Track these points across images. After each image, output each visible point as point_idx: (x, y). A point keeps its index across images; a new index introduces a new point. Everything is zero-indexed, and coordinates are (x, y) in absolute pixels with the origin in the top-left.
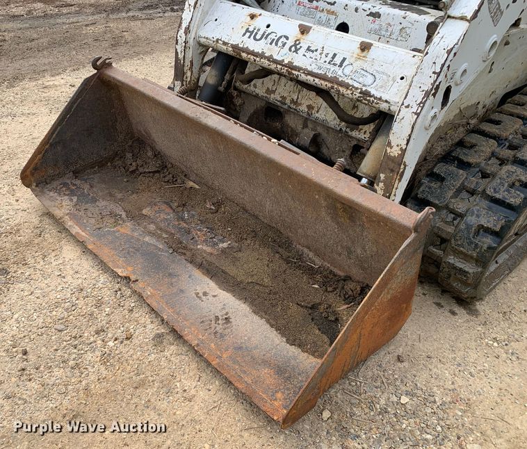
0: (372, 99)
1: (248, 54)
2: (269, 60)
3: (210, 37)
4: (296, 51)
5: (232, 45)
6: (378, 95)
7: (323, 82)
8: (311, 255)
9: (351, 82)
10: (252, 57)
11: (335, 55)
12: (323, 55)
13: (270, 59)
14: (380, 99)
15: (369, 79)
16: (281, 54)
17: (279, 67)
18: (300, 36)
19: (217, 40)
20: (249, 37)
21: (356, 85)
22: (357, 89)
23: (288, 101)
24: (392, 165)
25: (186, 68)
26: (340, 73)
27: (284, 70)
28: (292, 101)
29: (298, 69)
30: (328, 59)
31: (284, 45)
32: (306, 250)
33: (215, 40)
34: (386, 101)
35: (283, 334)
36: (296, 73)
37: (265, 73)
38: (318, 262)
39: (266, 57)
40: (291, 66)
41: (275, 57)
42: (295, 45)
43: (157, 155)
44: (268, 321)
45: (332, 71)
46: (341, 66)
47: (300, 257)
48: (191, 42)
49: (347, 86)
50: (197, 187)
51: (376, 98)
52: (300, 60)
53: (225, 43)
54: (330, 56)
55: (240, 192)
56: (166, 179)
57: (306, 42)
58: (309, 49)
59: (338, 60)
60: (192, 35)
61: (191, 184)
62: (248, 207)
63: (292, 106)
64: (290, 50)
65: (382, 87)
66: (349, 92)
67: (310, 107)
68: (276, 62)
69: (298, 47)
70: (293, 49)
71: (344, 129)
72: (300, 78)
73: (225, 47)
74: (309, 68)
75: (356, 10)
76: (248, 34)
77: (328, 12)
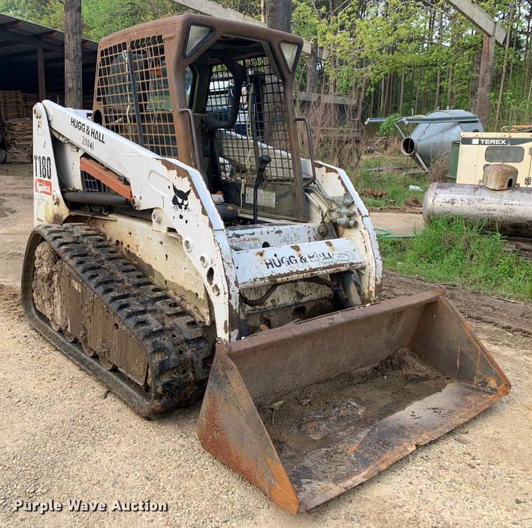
0: (355, 265)
1: (282, 277)
2: (298, 274)
3: (248, 280)
4: (305, 261)
11: (323, 254)
13: (297, 272)
15: (346, 258)
17: (305, 274)
19: (255, 280)
20: (272, 267)
26: (334, 261)
29: (316, 269)
30: (323, 257)
31: (296, 261)
33: (252, 280)
39: (295, 273)
41: (300, 270)
42: (302, 258)
46: (330, 257)
49: (343, 265)
52: (313, 264)
53: (261, 279)
57: (304, 254)
58: (310, 257)
59: (327, 255)
64: (302, 262)
72: (318, 274)
73: (262, 282)
74: (321, 266)
75: (268, 233)
76: (270, 266)
77: (253, 239)
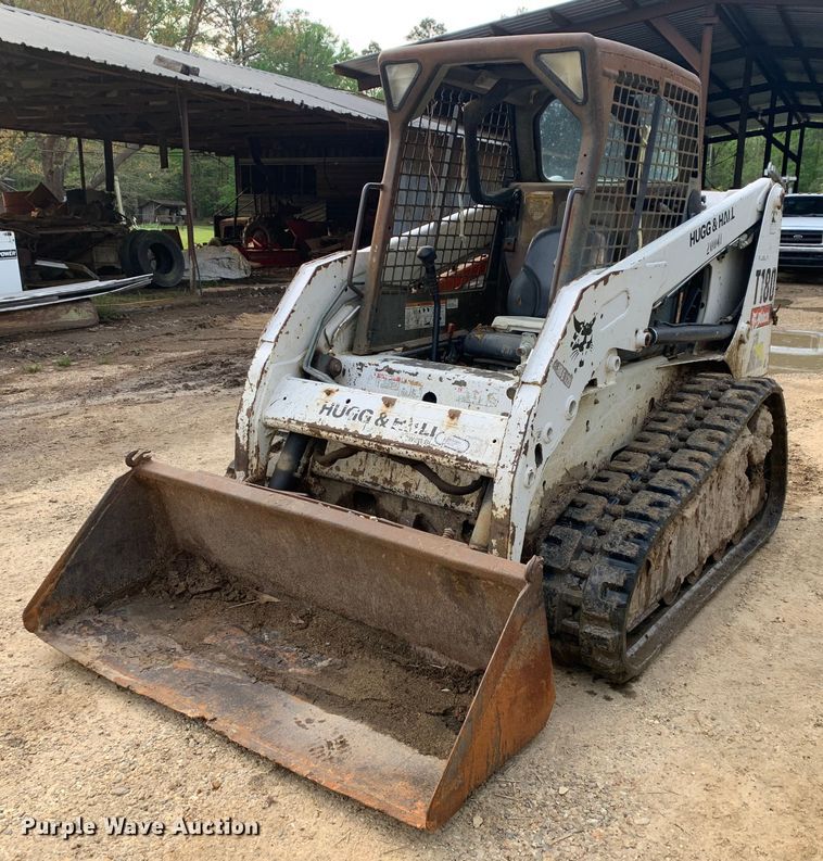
0: (469, 464)
1: (329, 432)
2: (354, 436)
3: (280, 417)
4: (383, 424)
5: (308, 424)
6: (474, 459)
7: (416, 453)
8: (435, 654)
9: (445, 450)
10: (334, 435)
11: (425, 425)
12: (413, 426)
13: (355, 435)
14: (477, 463)
15: (463, 446)
16: (368, 429)
17: (366, 441)
18: (385, 409)
19: (289, 421)
20: (328, 414)
21: (451, 452)
22: (453, 456)
23: (380, 481)
24: (500, 528)
25: (251, 455)
26: (433, 442)
27: (373, 446)
28: (386, 480)
29: (388, 442)
30: (419, 429)
31: (369, 419)
32: (427, 650)
33: (286, 420)
34: (483, 465)
35: (414, 747)
36: (387, 447)
37: (351, 451)
38: (444, 662)
39: (350, 434)
40: (379, 440)
41: (361, 432)
42: (381, 418)
43: (214, 568)
44: (394, 737)
45: (424, 441)
46: (432, 435)
47: (422, 659)
48: (256, 425)
49: (442, 454)
50: (276, 600)
51: (473, 463)
52: (388, 433)
53: (299, 423)
54: (420, 426)
55: (337, 594)
56: (231, 597)
57: (392, 414)
58: (396, 421)
59: (429, 430)
60: (257, 417)
61: (267, 598)
62: (349, 611)
63: (386, 486)
64: (376, 423)
65: (476, 451)
66: (445, 460)
67: (407, 485)
68: (362, 437)
69: (385, 420)
70: (380, 422)
71: (449, 505)
72: (391, 452)
73: (299, 427)
74: (400, 441)
75: (441, 379)
76: (326, 411)
77: (412, 383)
